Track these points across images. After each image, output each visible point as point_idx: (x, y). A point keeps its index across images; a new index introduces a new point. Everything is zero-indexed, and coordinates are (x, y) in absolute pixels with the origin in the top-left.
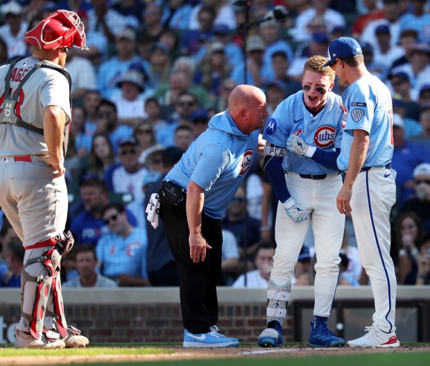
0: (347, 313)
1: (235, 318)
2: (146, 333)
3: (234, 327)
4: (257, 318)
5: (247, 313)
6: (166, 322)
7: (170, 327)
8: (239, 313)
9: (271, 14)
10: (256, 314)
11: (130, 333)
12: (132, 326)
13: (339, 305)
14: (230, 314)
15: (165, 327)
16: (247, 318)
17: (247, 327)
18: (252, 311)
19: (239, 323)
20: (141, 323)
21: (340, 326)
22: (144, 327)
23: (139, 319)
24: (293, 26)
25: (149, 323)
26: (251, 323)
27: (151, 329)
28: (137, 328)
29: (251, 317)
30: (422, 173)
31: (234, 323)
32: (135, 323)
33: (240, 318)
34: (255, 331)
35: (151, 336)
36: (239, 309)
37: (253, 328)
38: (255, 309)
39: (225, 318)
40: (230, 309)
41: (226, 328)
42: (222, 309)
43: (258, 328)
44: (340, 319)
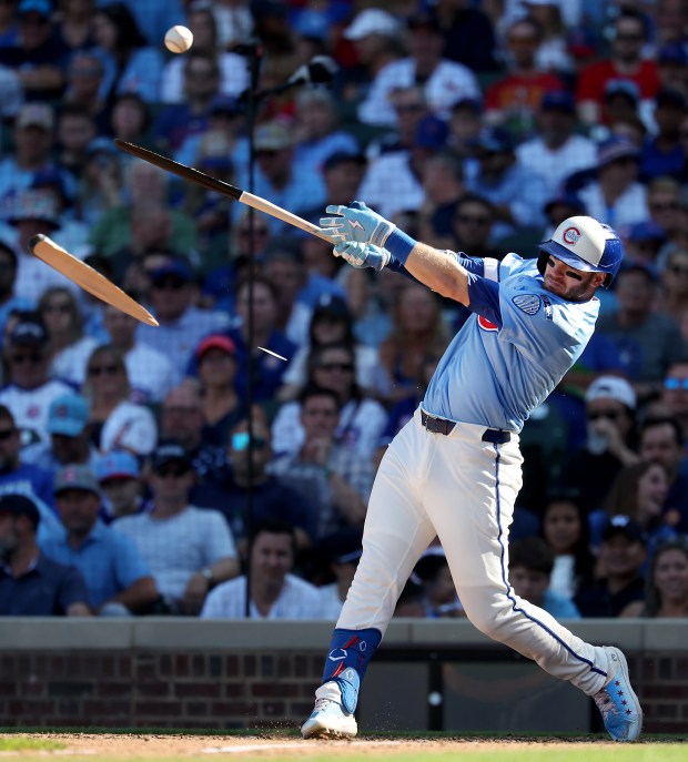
0: (450, 671)
1: (225, 679)
2: (48, 708)
3: (224, 699)
4: (270, 680)
5: (250, 671)
6: (88, 687)
7: (95, 697)
8: (233, 670)
9: (303, 72)
10: (267, 672)
11: (16, 708)
12: (19, 695)
13: (434, 656)
14: (216, 672)
15: (85, 696)
16: (250, 681)
17: (250, 700)
18: (259, 667)
19: (234, 690)
20: (38, 688)
21: (435, 699)
22: (44, 696)
23: (33, 679)
25: (54, 688)
26: (258, 690)
27: (57, 700)
28: (30, 698)
29: (258, 679)
30: (602, 394)
31: (223, 690)
32: (26, 687)
33: (235, 680)
34: (266, 706)
35: (57, 715)
36: (233, 660)
37: (260, 701)
38: (267, 660)
39: (206, 679)
40: (216, 661)
41: (208, 700)
42: (199, 661)
43: (273, 700)
44: (437, 684)
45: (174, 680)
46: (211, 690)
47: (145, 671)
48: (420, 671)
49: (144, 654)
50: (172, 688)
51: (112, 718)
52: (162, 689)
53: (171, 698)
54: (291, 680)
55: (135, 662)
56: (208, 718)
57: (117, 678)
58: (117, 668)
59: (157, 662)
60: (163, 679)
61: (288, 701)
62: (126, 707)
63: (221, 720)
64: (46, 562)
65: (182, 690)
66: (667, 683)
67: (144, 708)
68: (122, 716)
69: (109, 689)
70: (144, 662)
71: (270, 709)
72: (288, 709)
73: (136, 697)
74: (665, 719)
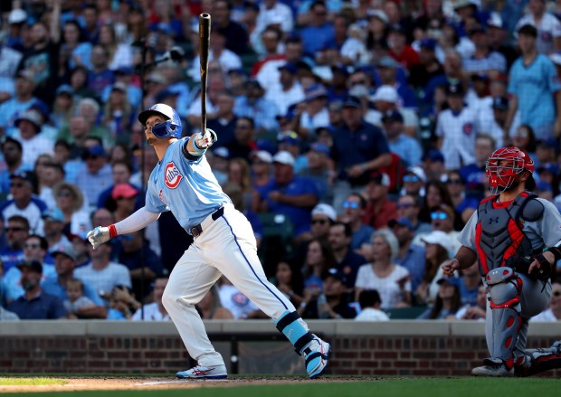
0: (242, 346)
1: (132, 350)
2: (45, 364)
3: (131, 359)
4: (154, 350)
5: (144, 346)
6: (64, 354)
7: (69, 359)
8: (136, 345)
9: (167, 54)
10: (152, 346)
11: (30, 364)
12: (31, 358)
13: (233, 338)
14: (127, 346)
15: (63, 359)
16: (144, 351)
17: (144, 359)
18: (148, 343)
19: (136, 355)
20: (41, 354)
21: (234, 359)
22: (44, 358)
23: (38, 350)
25: (49, 354)
26: (148, 355)
27: (50, 360)
28: (37, 359)
29: (148, 349)
31: (131, 355)
32: (35, 354)
33: (137, 350)
34: (152, 363)
35: (50, 367)
36: (135, 341)
37: (149, 360)
38: (152, 341)
39: (123, 350)
40: (127, 341)
41: (123, 360)
42: (119, 341)
43: (155, 360)
44: (235, 352)
45: (106, 350)
46: (125, 355)
47: (92, 346)
48: (227, 345)
49: (92, 338)
50: (106, 354)
51: (77, 368)
52: (101, 355)
53: (105, 359)
54: (164, 350)
55: (88, 342)
56: (123, 369)
57: (80, 350)
58: (79, 344)
59: (98, 342)
60: (102, 350)
61: (163, 360)
62: (84, 363)
63: (130, 369)
64: (44, 294)
65: (110, 355)
66: (348, 350)
67: (92, 364)
68: (82, 368)
69: (75, 355)
70: (92, 342)
71: (154, 364)
72: (163, 364)
73: (88, 359)
74: (346, 368)
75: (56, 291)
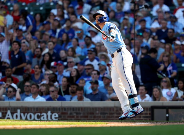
0: (170, 110)
2: (100, 117)
6: (107, 113)
7: (108, 115)
9: (143, 6)
11: (95, 117)
12: (95, 115)
13: (167, 108)
15: (106, 115)
20: (98, 114)
21: (167, 115)
22: (99, 115)
23: (97, 112)
24: (152, 11)
25: (101, 113)
27: (102, 115)
28: (97, 115)
32: (96, 113)
35: (102, 118)
44: (167, 113)
47: (117, 110)
48: (165, 110)
49: (117, 107)
51: (111, 119)
55: (115, 109)
57: (112, 112)
58: (112, 110)
61: (142, 116)
62: (113, 117)
64: (100, 92)
68: (113, 118)
69: (110, 114)
71: (139, 117)
72: (142, 117)
73: (115, 115)
75: (104, 91)
